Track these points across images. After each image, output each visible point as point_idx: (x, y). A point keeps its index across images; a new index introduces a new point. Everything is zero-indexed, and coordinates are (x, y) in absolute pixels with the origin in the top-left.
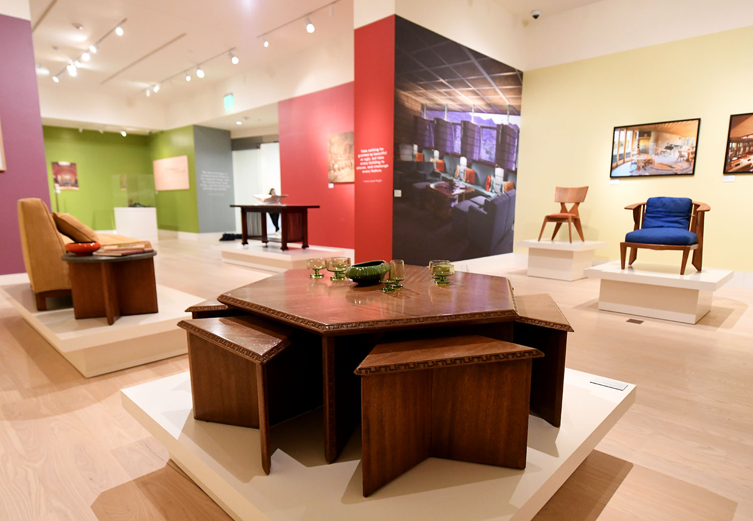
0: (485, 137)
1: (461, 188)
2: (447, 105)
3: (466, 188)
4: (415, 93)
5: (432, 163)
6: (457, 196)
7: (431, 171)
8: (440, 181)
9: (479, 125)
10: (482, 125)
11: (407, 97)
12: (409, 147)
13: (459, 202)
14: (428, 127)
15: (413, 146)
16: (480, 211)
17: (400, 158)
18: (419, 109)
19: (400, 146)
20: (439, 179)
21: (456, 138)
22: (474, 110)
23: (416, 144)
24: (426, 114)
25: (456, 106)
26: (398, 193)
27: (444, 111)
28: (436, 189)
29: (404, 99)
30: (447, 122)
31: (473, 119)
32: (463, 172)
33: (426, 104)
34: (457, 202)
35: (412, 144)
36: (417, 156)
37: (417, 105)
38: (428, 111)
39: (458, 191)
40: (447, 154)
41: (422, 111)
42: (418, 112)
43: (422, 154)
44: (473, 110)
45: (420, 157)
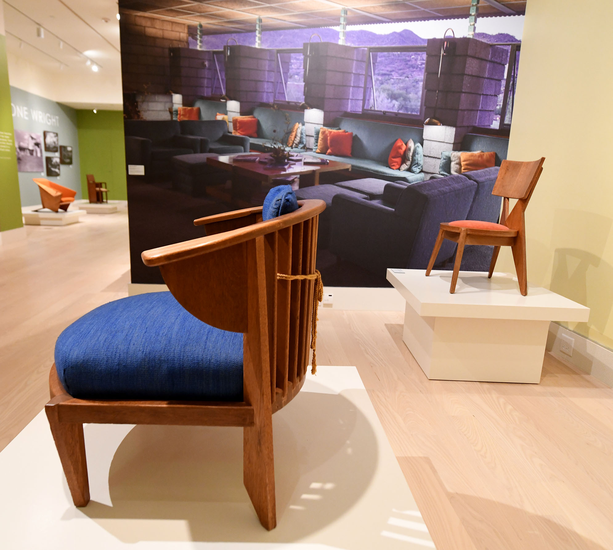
0: (383, 69)
1: (306, 164)
2: (260, 20)
3: (323, 163)
4: (172, 11)
5: (223, 122)
6: (298, 176)
7: (221, 134)
8: (245, 151)
9: (365, 46)
10: (374, 45)
11: (153, 19)
12: (161, 98)
13: (300, 187)
14: (207, 63)
15: (171, 96)
16: (373, 205)
17: (139, 116)
18: (184, 35)
19: (139, 99)
20: (242, 148)
21: (287, 76)
22: (345, 19)
23: (176, 93)
24: (201, 42)
25: (286, 19)
26: (139, 170)
27: (255, 31)
28: (234, 165)
29: (143, 22)
30: (261, 50)
31: (341, 36)
32: (313, 134)
33: (201, 26)
34: (296, 187)
35: (168, 92)
36: (182, 113)
37: (178, 29)
38: (205, 38)
39: (298, 168)
40: (265, 106)
41: (190, 39)
42: (180, 41)
43: (195, 108)
44: (342, 21)
45: (186, 113)
